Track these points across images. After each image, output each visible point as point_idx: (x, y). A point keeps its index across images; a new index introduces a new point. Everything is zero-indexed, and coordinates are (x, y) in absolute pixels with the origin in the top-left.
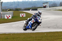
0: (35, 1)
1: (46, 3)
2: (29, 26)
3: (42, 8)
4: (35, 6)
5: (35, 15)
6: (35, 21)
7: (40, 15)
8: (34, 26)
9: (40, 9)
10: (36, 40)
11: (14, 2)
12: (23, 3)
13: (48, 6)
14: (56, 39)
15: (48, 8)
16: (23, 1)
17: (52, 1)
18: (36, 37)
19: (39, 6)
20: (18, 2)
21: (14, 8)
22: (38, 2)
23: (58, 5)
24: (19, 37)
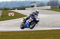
0: (23, 1)
1: (34, 3)
2: (27, 25)
3: (30, 7)
4: (23, 6)
5: (33, 14)
6: (33, 20)
7: (37, 14)
8: (32, 24)
9: (28, 8)
10: (24, 38)
11: (3, 2)
12: (12, 3)
13: (36, 6)
14: (43, 37)
15: (36, 7)
16: (11, 1)
17: (39, 1)
18: (24, 35)
19: (27, 6)
20: (7, 2)
21: (3, 8)
22: (26, 2)
23: (45, 5)
24: (8, 35)
